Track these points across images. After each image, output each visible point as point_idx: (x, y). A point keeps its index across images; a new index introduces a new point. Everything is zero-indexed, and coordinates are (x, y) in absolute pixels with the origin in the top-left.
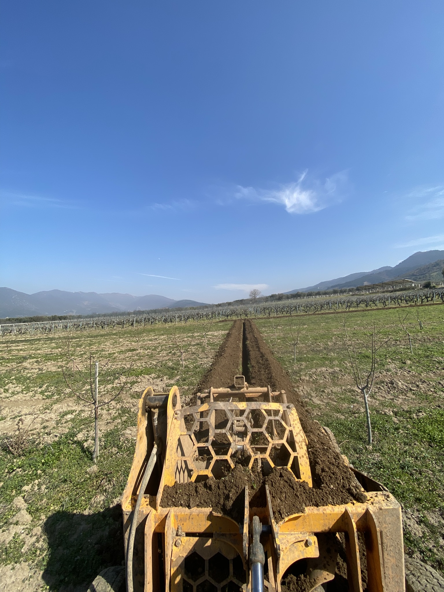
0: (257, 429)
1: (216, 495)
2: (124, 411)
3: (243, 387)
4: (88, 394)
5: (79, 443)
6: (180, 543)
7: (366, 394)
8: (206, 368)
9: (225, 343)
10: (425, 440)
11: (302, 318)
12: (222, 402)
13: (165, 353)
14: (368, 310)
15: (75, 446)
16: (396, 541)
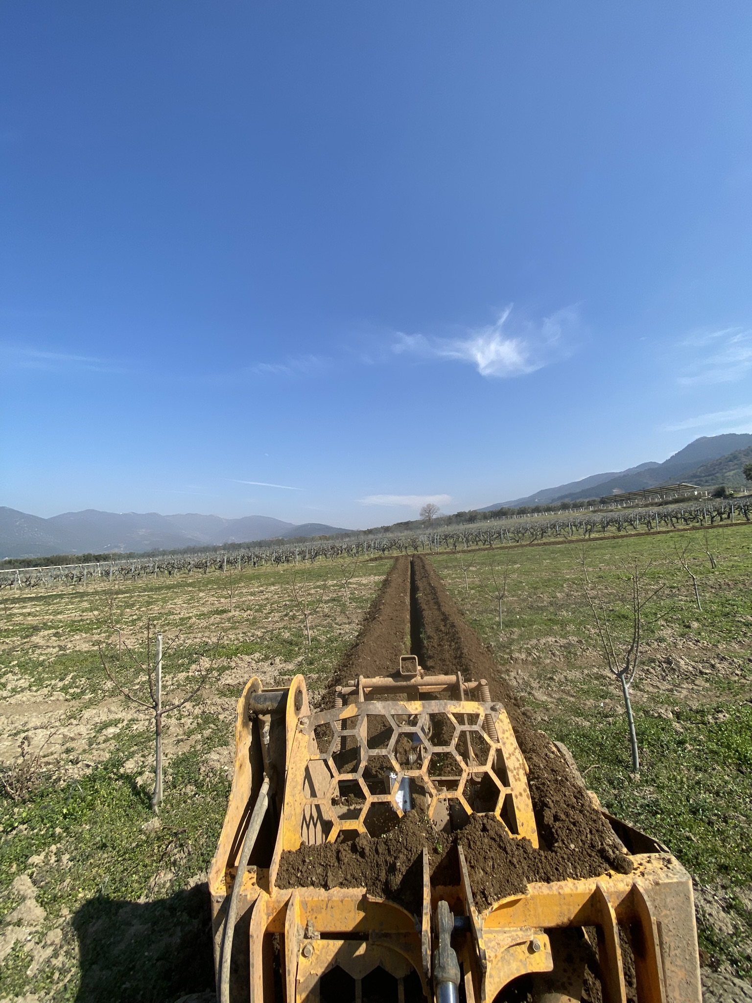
0: (441, 748)
1: (373, 865)
2: (207, 719)
3: (415, 676)
4: (144, 691)
5: (128, 779)
6: (312, 951)
7: (627, 683)
8: (348, 642)
9: (380, 598)
10: (730, 761)
11: (511, 551)
12: (380, 702)
13: (276, 616)
14: (622, 537)
15: (120, 783)
16: (685, 940)
